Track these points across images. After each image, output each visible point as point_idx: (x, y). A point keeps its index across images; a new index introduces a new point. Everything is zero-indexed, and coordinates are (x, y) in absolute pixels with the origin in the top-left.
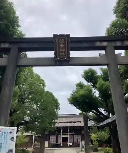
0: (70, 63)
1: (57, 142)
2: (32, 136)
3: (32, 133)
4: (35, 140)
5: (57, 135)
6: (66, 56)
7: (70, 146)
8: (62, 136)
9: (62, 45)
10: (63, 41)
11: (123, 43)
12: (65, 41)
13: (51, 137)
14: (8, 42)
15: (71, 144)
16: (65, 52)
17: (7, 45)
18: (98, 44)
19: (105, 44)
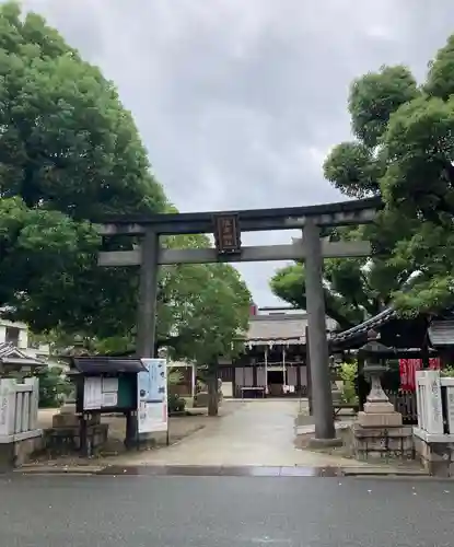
0: (244, 257)
1: (255, 385)
2: (190, 368)
3: (188, 361)
4: (197, 378)
5: (255, 367)
6: (234, 245)
7: (289, 395)
8: (268, 369)
9: (227, 230)
10: (228, 223)
11: (333, 218)
12: (232, 223)
13: (239, 371)
14: (139, 223)
15: (292, 389)
16: (232, 241)
17: (137, 229)
18: (290, 221)
19: (301, 220)
